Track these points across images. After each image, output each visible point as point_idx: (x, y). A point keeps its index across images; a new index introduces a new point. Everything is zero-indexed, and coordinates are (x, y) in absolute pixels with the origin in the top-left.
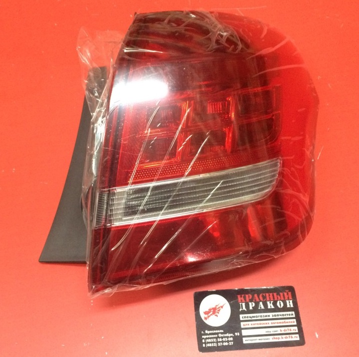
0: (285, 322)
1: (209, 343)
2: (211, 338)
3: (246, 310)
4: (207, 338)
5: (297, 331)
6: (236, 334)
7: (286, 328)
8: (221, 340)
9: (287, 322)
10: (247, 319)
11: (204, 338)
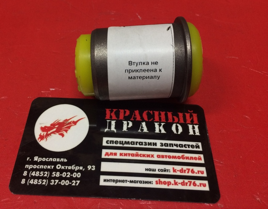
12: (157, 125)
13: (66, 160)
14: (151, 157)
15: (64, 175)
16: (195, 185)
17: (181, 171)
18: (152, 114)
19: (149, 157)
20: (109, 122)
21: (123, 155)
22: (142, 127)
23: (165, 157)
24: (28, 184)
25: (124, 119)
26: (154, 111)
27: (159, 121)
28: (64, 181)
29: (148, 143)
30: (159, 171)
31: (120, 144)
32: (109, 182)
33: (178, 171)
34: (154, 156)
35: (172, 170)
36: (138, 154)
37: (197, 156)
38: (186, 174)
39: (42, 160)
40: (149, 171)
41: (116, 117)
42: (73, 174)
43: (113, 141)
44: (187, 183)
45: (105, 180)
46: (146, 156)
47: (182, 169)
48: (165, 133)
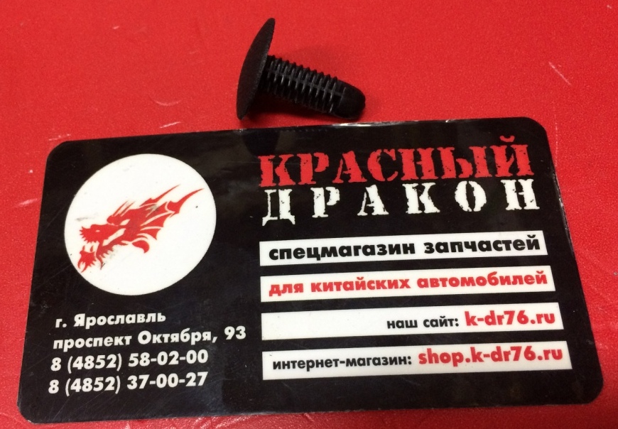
0: (492, 280)
1: (82, 374)
2: (95, 352)
3: (292, 219)
4: (75, 352)
5: (558, 325)
6: (229, 332)
7: (499, 309)
8: (145, 360)
9: (505, 280)
10: (294, 261)
11: (59, 353)
12: (410, 191)
13: (161, 318)
14: (402, 287)
15: (162, 359)
16: (530, 355)
17: (490, 320)
18: (394, 159)
19: (396, 287)
20: (271, 194)
21: (321, 287)
22: (368, 201)
23: (440, 283)
24: (68, 394)
25: (315, 183)
26: (400, 150)
27: (417, 178)
28: (163, 376)
29: (390, 246)
30: (428, 326)
31: (310, 256)
32: (289, 368)
33: (480, 320)
34: (409, 283)
35: (462, 321)
36: (363, 283)
37: (532, 271)
38: (504, 327)
39: (96, 324)
40: (399, 327)
41: (291, 178)
42: (185, 355)
43: (288, 251)
44: (507, 354)
45: (276, 365)
46: (386, 284)
47: (492, 312)
48: (436, 213)
